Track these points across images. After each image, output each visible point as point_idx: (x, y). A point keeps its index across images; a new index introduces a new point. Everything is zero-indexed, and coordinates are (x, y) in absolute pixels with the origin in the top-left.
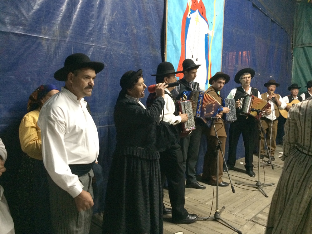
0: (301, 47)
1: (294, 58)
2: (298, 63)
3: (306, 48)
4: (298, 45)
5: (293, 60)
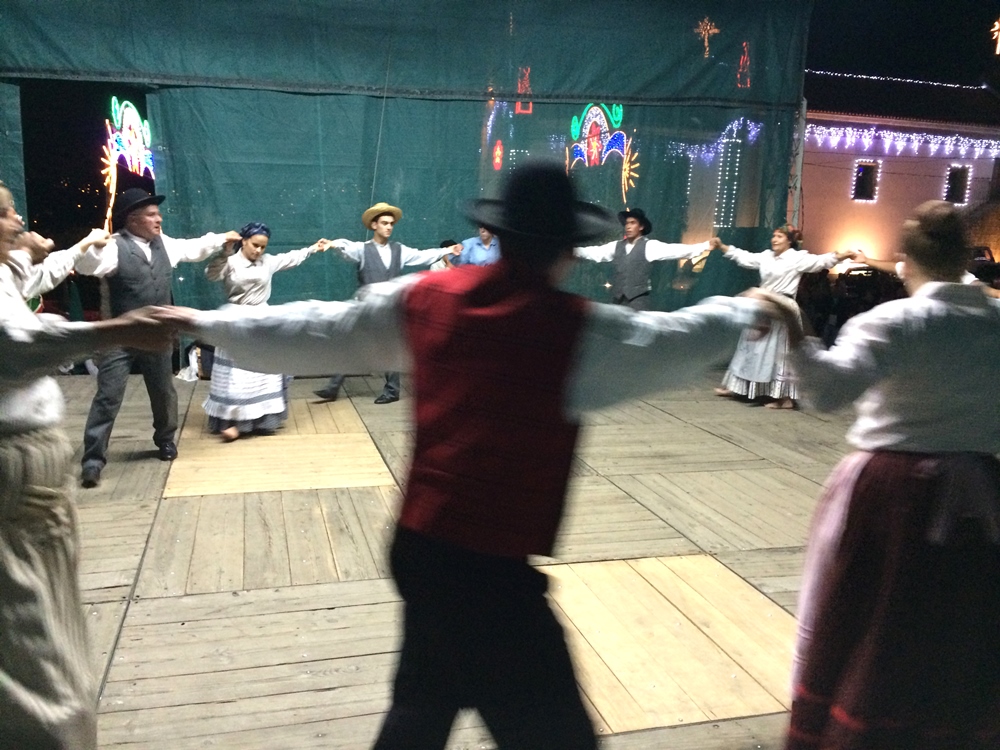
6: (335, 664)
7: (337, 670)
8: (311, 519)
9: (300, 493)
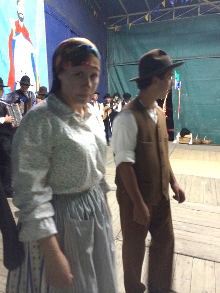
0: (113, 66)
2: (112, 78)
3: (116, 66)
4: (111, 64)
5: (109, 75)
6: (195, 226)
7: (195, 228)
8: (200, 185)
9: (199, 177)
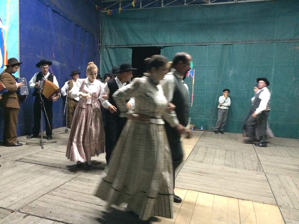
0: (105, 48)
1: (101, 55)
2: (104, 60)
3: (108, 48)
4: (103, 46)
5: (101, 57)
